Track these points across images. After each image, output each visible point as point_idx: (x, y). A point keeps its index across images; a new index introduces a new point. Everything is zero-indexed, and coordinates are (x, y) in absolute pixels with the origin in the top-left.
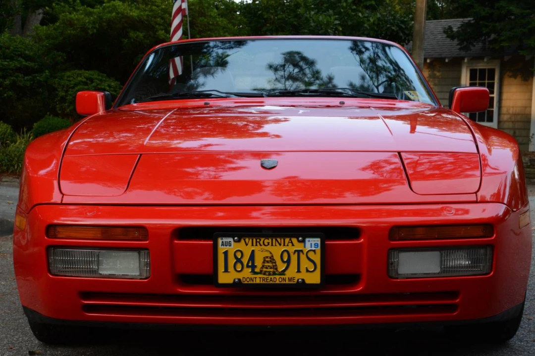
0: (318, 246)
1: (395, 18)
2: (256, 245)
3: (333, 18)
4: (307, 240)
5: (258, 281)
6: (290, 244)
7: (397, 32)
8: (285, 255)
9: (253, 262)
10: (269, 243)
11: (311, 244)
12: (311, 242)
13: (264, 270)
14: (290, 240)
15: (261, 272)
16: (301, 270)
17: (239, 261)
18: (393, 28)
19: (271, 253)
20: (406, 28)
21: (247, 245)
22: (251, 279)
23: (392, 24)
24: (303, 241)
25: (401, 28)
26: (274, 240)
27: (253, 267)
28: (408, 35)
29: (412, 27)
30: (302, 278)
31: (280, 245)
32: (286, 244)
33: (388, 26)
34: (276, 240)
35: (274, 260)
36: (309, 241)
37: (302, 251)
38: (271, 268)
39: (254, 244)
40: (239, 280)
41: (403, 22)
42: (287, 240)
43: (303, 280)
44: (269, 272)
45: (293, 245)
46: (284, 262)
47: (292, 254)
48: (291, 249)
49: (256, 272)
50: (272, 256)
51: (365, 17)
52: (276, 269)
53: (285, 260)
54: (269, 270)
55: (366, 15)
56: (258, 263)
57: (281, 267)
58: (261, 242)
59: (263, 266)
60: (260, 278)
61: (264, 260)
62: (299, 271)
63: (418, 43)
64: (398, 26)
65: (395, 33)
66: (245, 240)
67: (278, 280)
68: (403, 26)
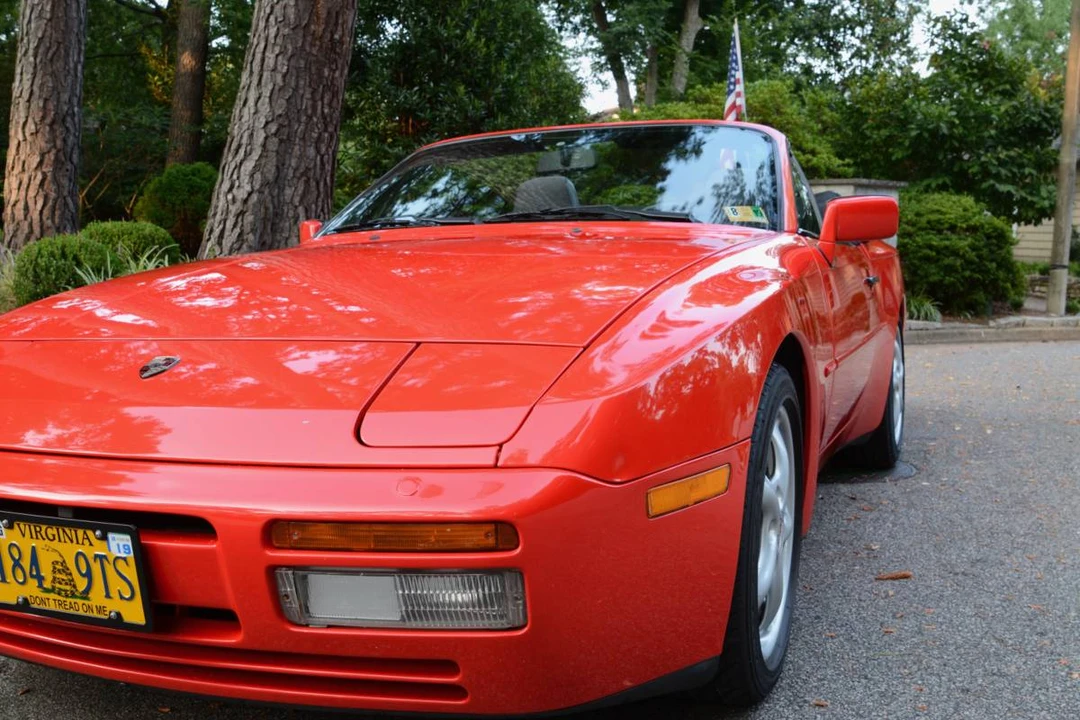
0: (129, 549)
1: (1037, 105)
2: (37, 538)
3: (947, 108)
4: (110, 536)
5: (52, 607)
6: (86, 542)
7: (1039, 124)
8: (82, 561)
9: (38, 571)
10: (54, 536)
11: (118, 545)
12: (117, 542)
13: (58, 585)
14: (85, 533)
15: (52, 590)
16: (111, 595)
17: (17, 564)
18: (1033, 118)
19: (61, 556)
20: (1053, 118)
21: (24, 535)
22: (42, 601)
23: (1033, 114)
24: (104, 538)
25: (1044, 118)
26: (60, 530)
27: (40, 579)
28: (1056, 126)
29: (1061, 116)
30: (117, 610)
31: (72, 541)
32: (80, 542)
33: (1027, 115)
34: (64, 531)
35: (68, 569)
36: (114, 539)
37: (105, 557)
38: (66, 584)
39: (34, 536)
40: (25, 600)
41: (1048, 110)
42: (80, 532)
43: (119, 615)
44: (66, 591)
45: (91, 544)
46: (83, 575)
47: (91, 561)
48: (90, 552)
49: (45, 589)
50: (64, 561)
51: (993, 106)
52: (74, 586)
53: (84, 572)
54: (63, 587)
55: (996, 103)
56: (46, 571)
57: (82, 585)
58: (43, 532)
59: (54, 578)
60: (55, 600)
61: (55, 568)
62: (108, 596)
63: (1068, 137)
64: (1040, 115)
65: (1036, 126)
66: (18, 525)
67: (80, 608)
68: (1048, 115)
